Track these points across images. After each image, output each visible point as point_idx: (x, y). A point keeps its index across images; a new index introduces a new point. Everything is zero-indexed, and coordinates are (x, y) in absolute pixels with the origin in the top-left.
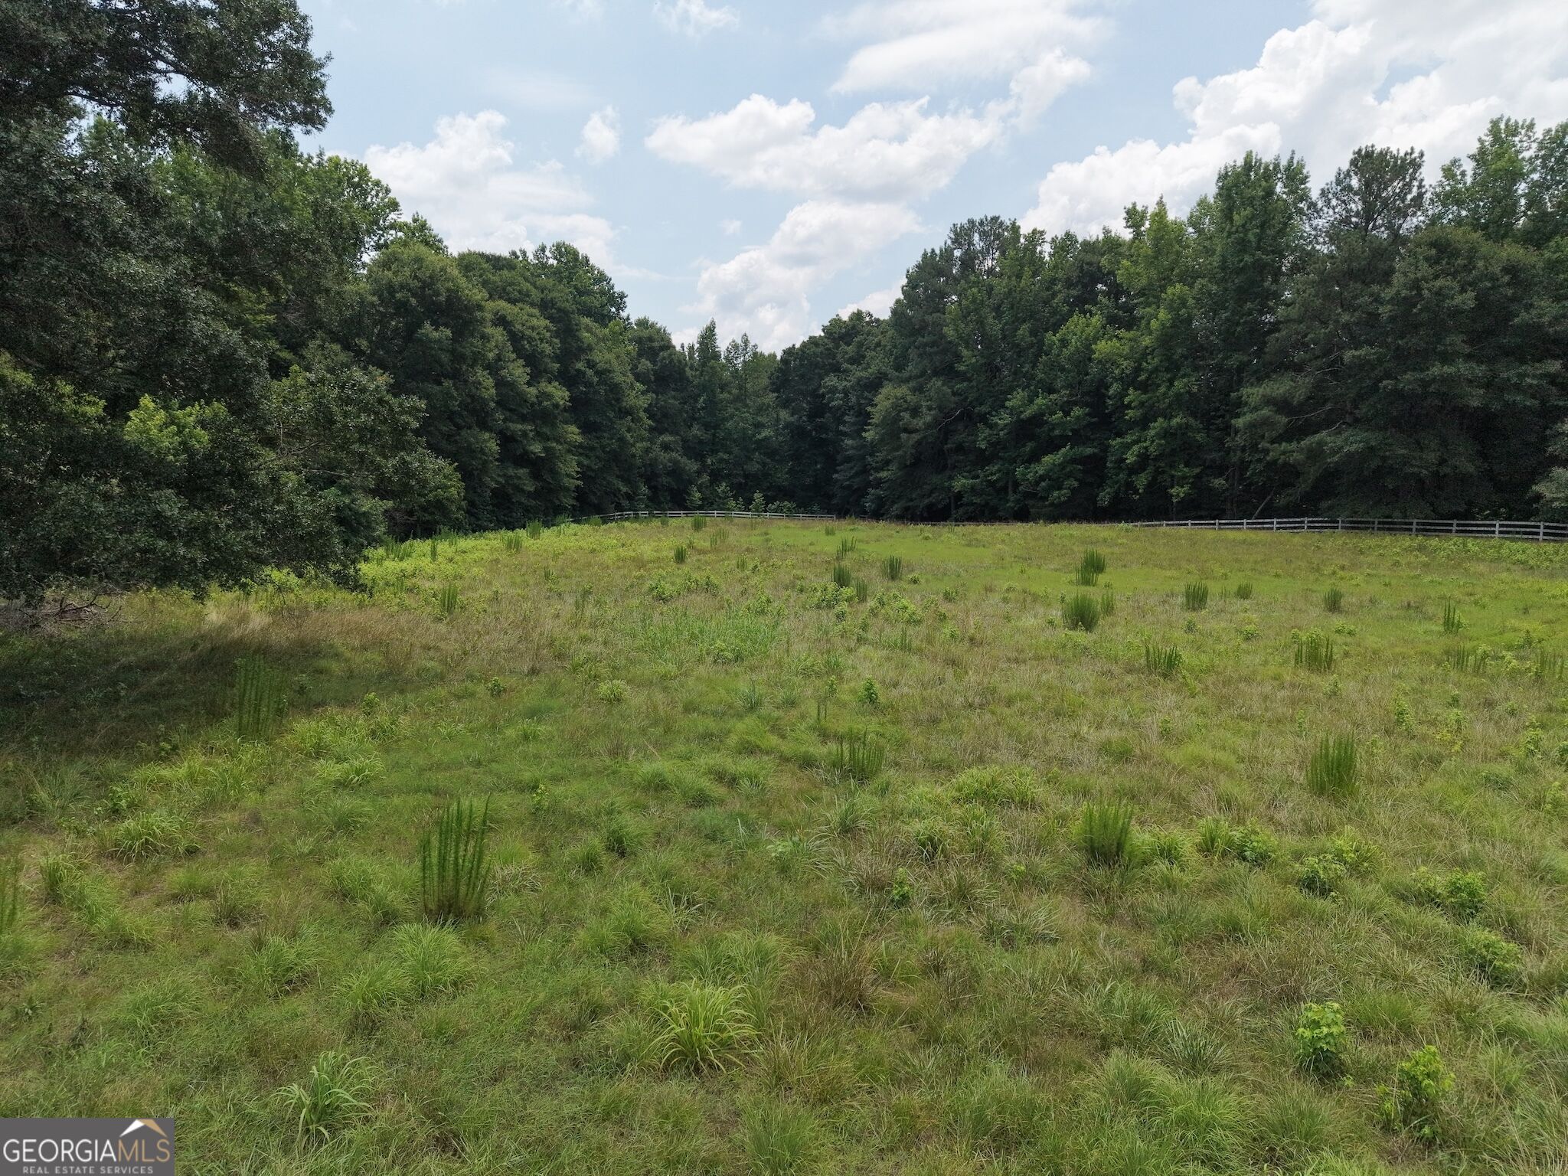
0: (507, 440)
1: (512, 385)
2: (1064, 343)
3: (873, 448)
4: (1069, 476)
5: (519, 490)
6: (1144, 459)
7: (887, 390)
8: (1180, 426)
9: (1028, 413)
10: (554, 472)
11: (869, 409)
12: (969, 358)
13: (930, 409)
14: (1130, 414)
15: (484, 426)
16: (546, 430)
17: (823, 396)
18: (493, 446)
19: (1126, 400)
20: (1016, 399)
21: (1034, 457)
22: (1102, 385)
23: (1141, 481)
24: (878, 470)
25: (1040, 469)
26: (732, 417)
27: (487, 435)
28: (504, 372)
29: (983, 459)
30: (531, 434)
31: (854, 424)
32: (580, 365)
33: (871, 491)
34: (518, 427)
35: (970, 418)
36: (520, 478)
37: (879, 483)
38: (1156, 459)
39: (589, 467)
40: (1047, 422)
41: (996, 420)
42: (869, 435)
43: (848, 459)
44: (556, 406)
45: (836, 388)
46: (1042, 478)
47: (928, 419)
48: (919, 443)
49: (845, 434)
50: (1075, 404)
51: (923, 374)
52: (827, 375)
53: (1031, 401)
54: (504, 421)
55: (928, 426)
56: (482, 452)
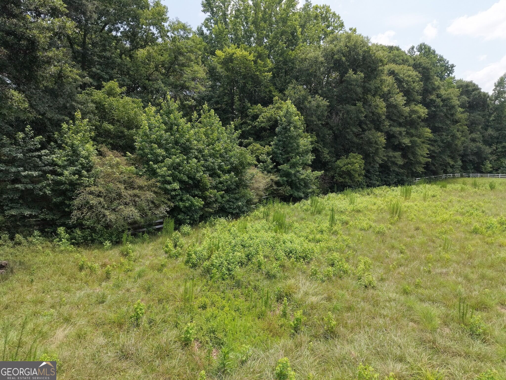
0: (390, 136)
1: (395, 106)
5: (394, 163)
10: (414, 154)
15: (378, 129)
16: (413, 131)
18: (382, 140)
27: (379, 134)
28: (392, 100)
30: (404, 133)
32: (433, 97)
34: (396, 129)
36: (395, 157)
39: (433, 151)
44: (419, 117)
54: (390, 126)
56: (376, 143)
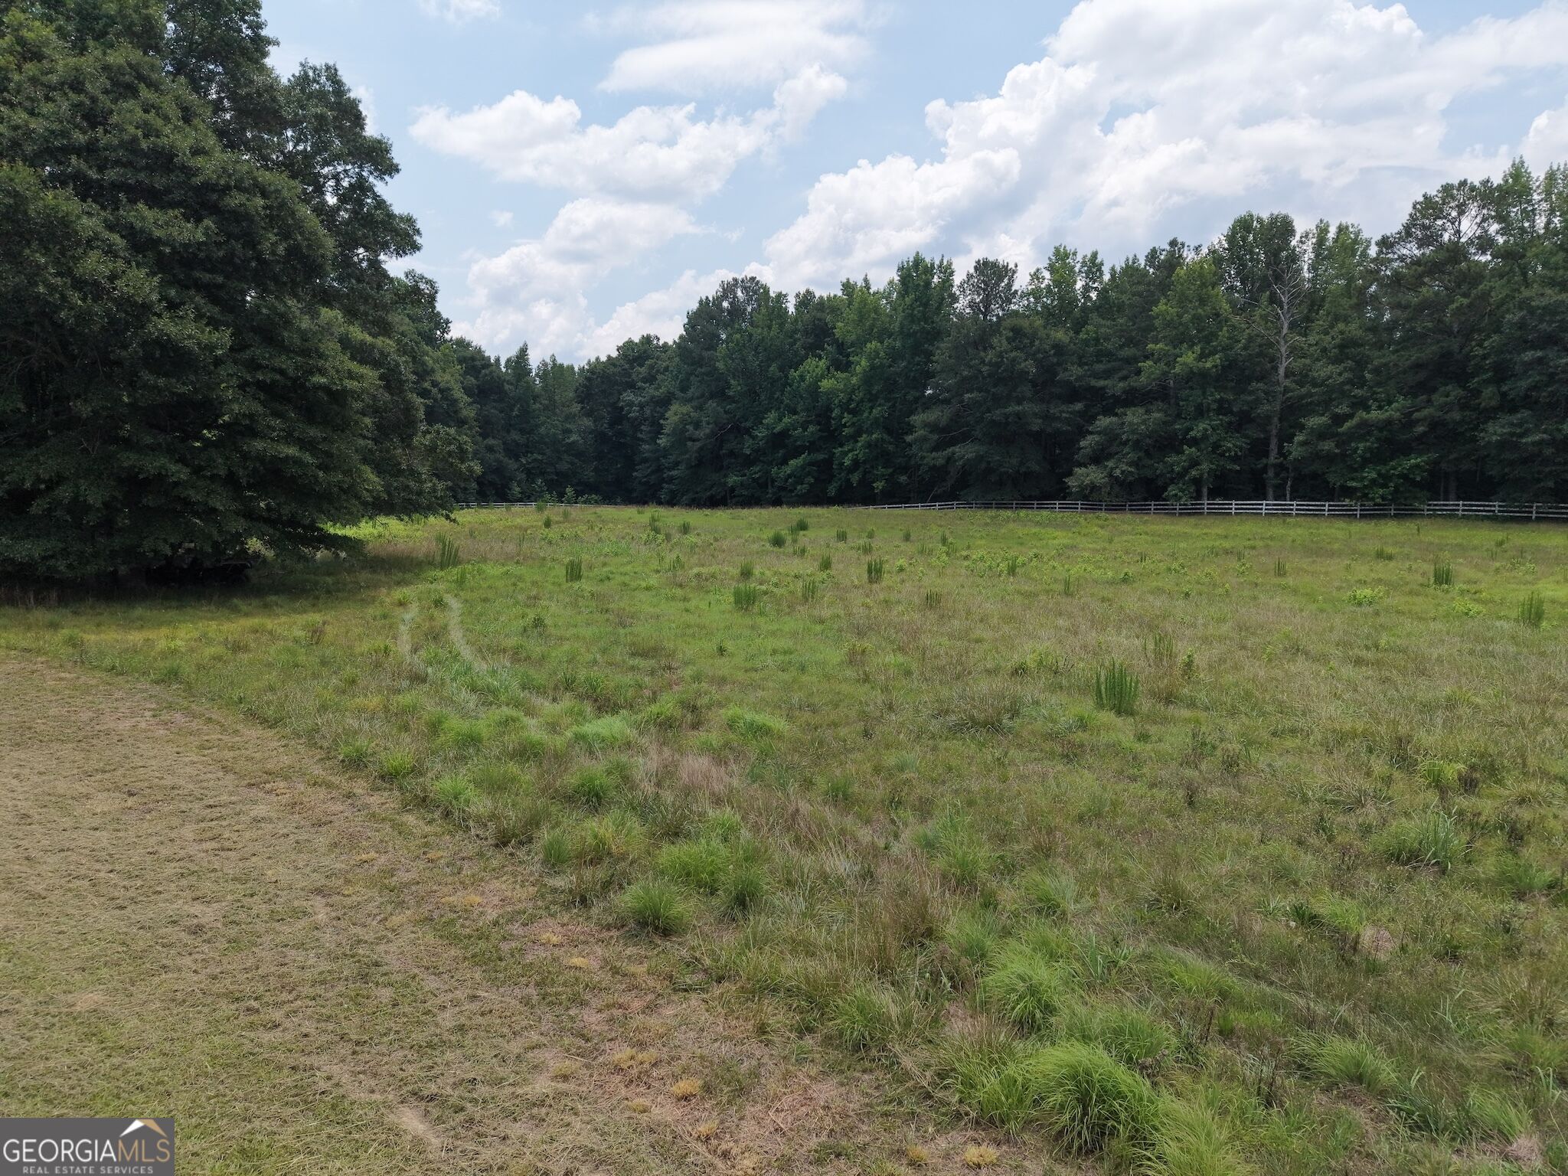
2: (802, 378)
3: (666, 452)
4: (809, 474)
6: (856, 463)
7: (675, 407)
8: (877, 440)
9: (778, 429)
11: (662, 421)
12: (736, 386)
13: (708, 424)
14: (846, 431)
17: (622, 408)
19: (844, 421)
20: (771, 418)
21: (784, 462)
22: (829, 409)
23: (855, 478)
24: (670, 469)
25: (787, 470)
26: (543, 424)
29: (749, 462)
31: (649, 432)
33: (665, 486)
35: (739, 430)
37: (671, 480)
38: (864, 462)
40: (791, 436)
41: (757, 433)
42: (662, 441)
43: (645, 460)
45: (633, 402)
46: (789, 476)
47: (708, 431)
48: (701, 449)
49: (642, 440)
50: (810, 422)
51: (703, 395)
52: (625, 391)
53: (780, 420)
55: (708, 437)
